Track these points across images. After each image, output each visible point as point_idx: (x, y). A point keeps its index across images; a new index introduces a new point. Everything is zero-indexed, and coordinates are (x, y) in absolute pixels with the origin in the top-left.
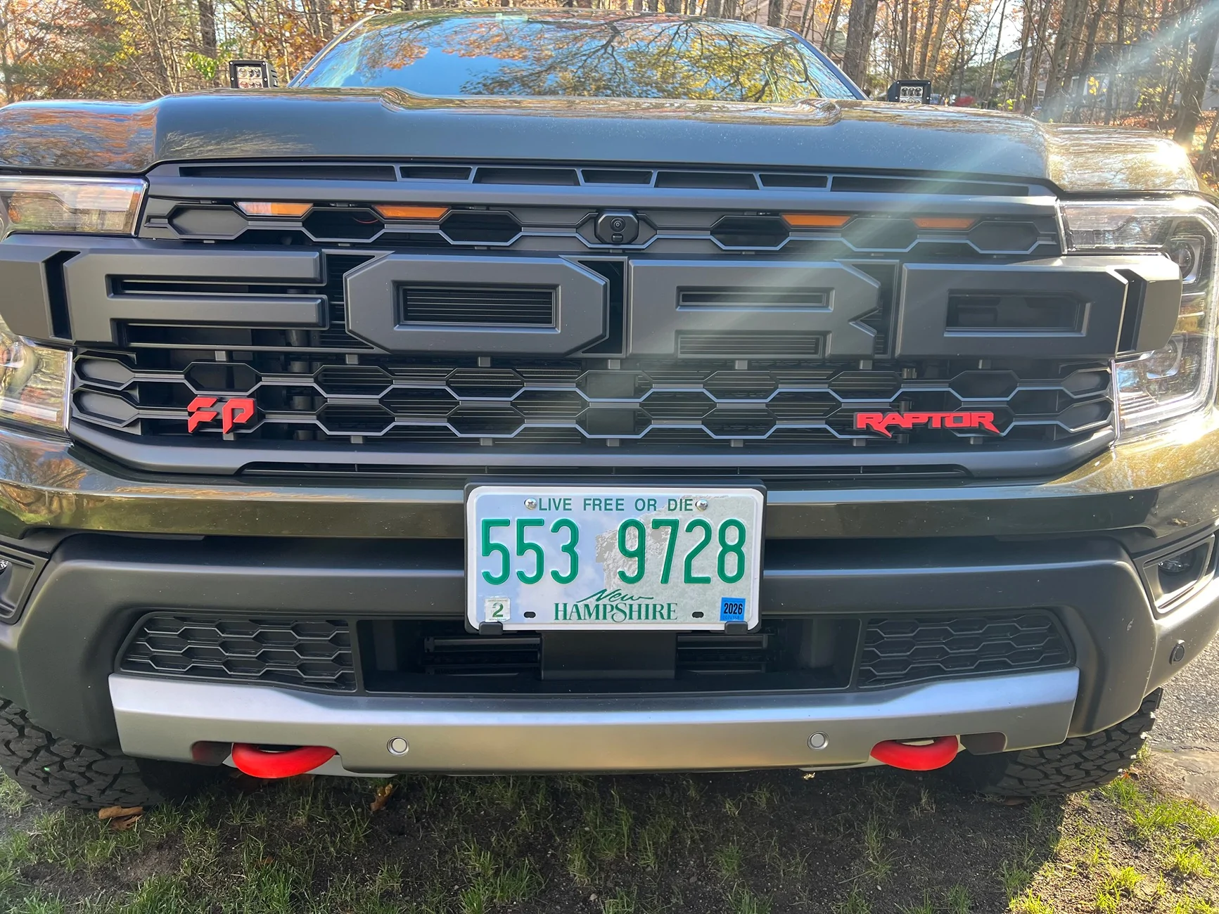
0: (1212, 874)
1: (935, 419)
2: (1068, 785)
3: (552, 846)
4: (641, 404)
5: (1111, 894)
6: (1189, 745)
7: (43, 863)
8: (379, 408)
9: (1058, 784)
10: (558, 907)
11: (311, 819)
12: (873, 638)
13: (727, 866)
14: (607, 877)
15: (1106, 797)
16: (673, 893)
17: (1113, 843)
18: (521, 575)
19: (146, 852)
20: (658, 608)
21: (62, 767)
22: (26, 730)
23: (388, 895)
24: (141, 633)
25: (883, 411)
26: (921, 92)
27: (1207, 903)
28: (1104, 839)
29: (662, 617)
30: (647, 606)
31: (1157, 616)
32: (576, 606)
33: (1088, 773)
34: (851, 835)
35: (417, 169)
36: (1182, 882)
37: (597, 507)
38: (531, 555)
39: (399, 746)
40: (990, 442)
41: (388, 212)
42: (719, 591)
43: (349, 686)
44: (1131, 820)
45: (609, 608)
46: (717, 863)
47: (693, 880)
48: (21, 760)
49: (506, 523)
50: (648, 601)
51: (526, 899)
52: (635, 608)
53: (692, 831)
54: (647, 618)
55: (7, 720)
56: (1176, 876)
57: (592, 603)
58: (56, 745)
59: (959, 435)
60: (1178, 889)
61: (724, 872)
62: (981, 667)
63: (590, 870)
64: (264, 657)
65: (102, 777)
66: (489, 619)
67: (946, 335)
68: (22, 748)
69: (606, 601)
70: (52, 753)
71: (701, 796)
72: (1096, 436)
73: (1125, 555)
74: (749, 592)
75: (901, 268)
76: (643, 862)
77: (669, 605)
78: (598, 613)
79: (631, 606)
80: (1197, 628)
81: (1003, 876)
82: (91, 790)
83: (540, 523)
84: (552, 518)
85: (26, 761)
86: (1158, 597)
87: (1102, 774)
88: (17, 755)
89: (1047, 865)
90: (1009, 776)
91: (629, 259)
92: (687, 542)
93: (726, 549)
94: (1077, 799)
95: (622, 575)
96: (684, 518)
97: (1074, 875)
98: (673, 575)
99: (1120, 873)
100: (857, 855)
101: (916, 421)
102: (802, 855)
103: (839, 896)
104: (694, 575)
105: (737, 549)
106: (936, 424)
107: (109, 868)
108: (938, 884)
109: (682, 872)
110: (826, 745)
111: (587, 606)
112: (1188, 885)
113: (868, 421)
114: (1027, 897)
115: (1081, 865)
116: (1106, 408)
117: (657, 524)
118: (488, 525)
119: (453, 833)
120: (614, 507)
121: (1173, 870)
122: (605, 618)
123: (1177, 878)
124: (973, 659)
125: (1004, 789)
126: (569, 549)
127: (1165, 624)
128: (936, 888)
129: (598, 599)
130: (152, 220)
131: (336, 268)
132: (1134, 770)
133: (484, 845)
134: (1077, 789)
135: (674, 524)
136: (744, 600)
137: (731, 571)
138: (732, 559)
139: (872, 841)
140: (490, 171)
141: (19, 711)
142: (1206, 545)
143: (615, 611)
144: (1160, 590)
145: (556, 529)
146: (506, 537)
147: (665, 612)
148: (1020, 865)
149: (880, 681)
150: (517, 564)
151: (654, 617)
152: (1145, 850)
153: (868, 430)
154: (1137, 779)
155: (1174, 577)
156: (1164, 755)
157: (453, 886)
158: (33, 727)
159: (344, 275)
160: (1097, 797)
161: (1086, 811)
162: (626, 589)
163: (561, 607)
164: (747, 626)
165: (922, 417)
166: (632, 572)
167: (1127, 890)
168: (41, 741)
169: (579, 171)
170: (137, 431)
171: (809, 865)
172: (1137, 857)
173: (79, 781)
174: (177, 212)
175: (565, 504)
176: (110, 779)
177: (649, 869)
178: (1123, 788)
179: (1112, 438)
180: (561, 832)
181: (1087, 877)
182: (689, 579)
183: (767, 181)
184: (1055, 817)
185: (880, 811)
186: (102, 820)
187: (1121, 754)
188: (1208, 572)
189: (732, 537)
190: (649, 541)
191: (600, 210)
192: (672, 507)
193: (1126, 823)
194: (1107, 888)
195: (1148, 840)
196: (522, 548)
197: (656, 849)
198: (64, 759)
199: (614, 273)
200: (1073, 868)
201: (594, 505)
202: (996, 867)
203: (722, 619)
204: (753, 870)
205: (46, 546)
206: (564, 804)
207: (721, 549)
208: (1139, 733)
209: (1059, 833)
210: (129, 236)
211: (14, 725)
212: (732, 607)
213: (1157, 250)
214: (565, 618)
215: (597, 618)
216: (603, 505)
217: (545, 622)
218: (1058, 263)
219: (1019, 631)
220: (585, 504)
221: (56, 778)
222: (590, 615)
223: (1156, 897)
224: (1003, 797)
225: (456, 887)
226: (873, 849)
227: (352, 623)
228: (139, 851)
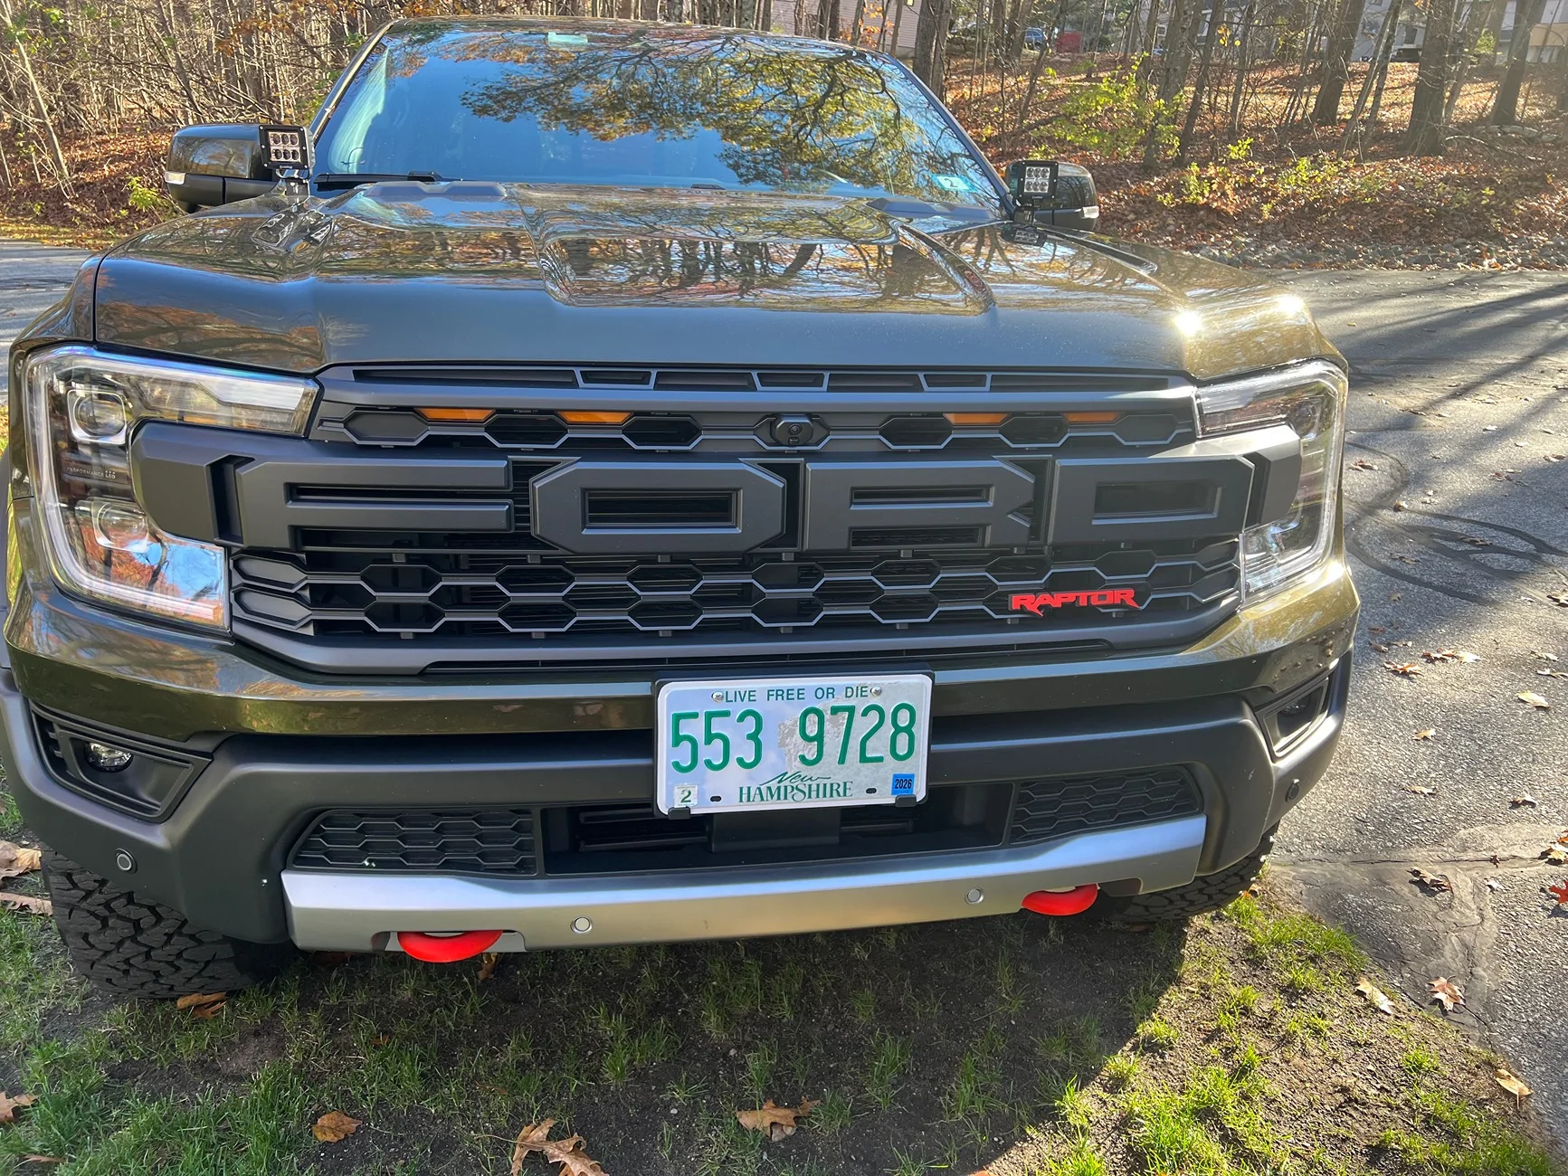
0: (1325, 988)
1: (1082, 598)
2: (1191, 909)
3: (680, 1004)
4: (814, 594)
5: (1231, 1013)
6: (1307, 857)
7: (127, 1061)
8: (562, 605)
9: (1182, 909)
10: (698, 1065)
11: (416, 993)
12: (1024, 799)
13: (863, 1012)
14: (744, 1031)
15: (1226, 917)
16: (812, 1042)
17: (1233, 963)
18: (708, 763)
19: (243, 1040)
20: (835, 787)
21: (148, 956)
22: (111, 922)
23: (522, 1066)
24: (317, 830)
25: (1035, 592)
26: (1048, 174)
27: (1319, 1016)
28: (1225, 960)
29: (839, 795)
30: (825, 785)
31: (1274, 759)
32: (759, 789)
33: (1210, 897)
34: (982, 972)
35: (599, 373)
36: (1297, 998)
37: (780, 698)
38: (718, 743)
39: (582, 925)
40: (1129, 616)
41: (571, 418)
42: (892, 767)
43: (529, 870)
44: (1250, 939)
45: (789, 789)
46: (853, 1009)
47: (830, 1027)
48: (101, 953)
49: (695, 715)
50: (826, 781)
51: (665, 1059)
52: (814, 787)
53: (824, 978)
54: (825, 796)
55: (88, 911)
56: (1292, 992)
57: (774, 785)
58: (144, 935)
59: (1103, 611)
60: (1294, 1004)
61: (861, 1017)
62: (1119, 819)
63: (726, 1026)
64: (443, 848)
65: (192, 965)
66: (678, 805)
67: (1095, 522)
68: (102, 941)
69: (787, 783)
70: (138, 943)
71: (828, 941)
72: (1224, 603)
73: (1247, 709)
74: (918, 769)
75: (1054, 463)
76: (778, 1013)
77: (845, 783)
78: (779, 794)
79: (810, 786)
80: (1311, 767)
81: (1130, 1002)
82: (177, 980)
83: (726, 714)
84: (738, 708)
85: (106, 953)
86: (1276, 741)
87: (1224, 897)
88: (96, 949)
89: (1173, 988)
90: (1136, 904)
91: (806, 462)
92: (862, 726)
93: (898, 730)
94: (1199, 921)
95: (803, 759)
96: (860, 704)
97: (1196, 996)
98: (848, 756)
99: (1239, 992)
100: (990, 991)
101: (1065, 600)
102: (937, 996)
103: (975, 1033)
104: (868, 755)
105: (908, 730)
106: (1082, 602)
107: (206, 1061)
108: (1068, 1015)
109: (818, 1020)
110: (981, 899)
111: (769, 788)
112: (1302, 1000)
113: (1022, 602)
114: (1153, 1021)
115: (1204, 987)
116: (1232, 577)
117: (835, 710)
118: (677, 718)
119: (575, 997)
120: (795, 696)
121: (1289, 987)
122: (786, 798)
123: (1293, 993)
124: (1112, 812)
125: (1129, 916)
126: (754, 737)
127: (1283, 765)
128: (1068, 1018)
129: (779, 782)
130: (325, 423)
131: (523, 473)
132: (1255, 887)
133: (613, 1008)
134: (1199, 912)
135: (851, 710)
136: (913, 776)
137: (902, 751)
138: (903, 739)
139: (1004, 978)
140: (672, 375)
141: (103, 901)
142: (1321, 688)
143: (795, 791)
144: (1278, 734)
145: (741, 719)
146: (695, 729)
147: (841, 790)
148: (1146, 991)
149: (1029, 837)
150: (705, 753)
151: (831, 796)
152: (1263, 968)
153: (1022, 610)
154: (1256, 896)
155: (1293, 719)
156: (1283, 869)
157: (586, 1052)
158: (120, 917)
159: (531, 480)
160: (1219, 917)
161: (1207, 932)
162: (806, 771)
163: (745, 791)
164: (915, 798)
165: (1070, 597)
166: (811, 754)
167: (1245, 1008)
168: (128, 931)
169: (754, 374)
170: (310, 631)
171: (944, 1004)
172: (1255, 976)
173: (165, 970)
174: (353, 417)
175: (750, 696)
176: (203, 965)
177: (785, 1020)
178: (1244, 907)
179: (1237, 603)
180: (688, 989)
181: (1209, 998)
182: (864, 759)
183: (933, 381)
184: (1180, 940)
185: (1010, 946)
186: (182, 1010)
187: (1242, 878)
188: (1323, 712)
189: (904, 719)
190: (827, 726)
191: (777, 416)
192: (849, 694)
193: (1245, 941)
194: (1227, 1007)
195: (1266, 958)
196: (710, 738)
197: (789, 999)
198: (152, 948)
199: (791, 474)
200: (1196, 990)
201: (777, 695)
202: (1124, 993)
203: (893, 793)
204: (890, 1013)
205: (206, 745)
206: (685, 959)
207: (893, 730)
208: (1259, 856)
209: (1182, 956)
210: (300, 438)
211: (97, 916)
212: (903, 782)
213: (1282, 419)
214: (749, 800)
215: (779, 798)
216: (785, 695)
217: (731, 804)
218: (1192, 451)
219: (1154, 785)
220: (769, 695)
221: (139, 969)
222: (772, 796)
223: (1273, 1013)
224: (1128, 924)
225: (590, 1053)
226: (1006, 984)
227: (537, 813)
228: (236, 1039)
